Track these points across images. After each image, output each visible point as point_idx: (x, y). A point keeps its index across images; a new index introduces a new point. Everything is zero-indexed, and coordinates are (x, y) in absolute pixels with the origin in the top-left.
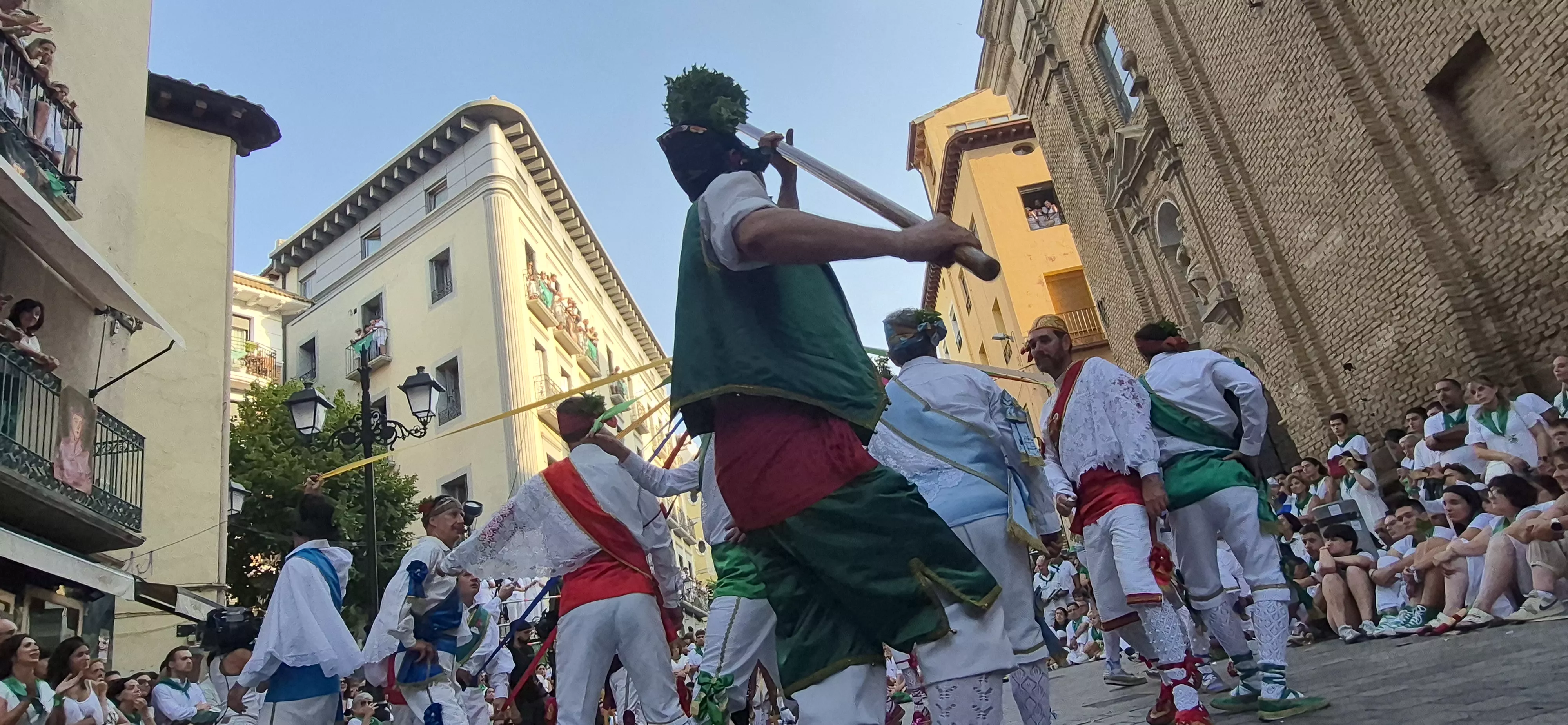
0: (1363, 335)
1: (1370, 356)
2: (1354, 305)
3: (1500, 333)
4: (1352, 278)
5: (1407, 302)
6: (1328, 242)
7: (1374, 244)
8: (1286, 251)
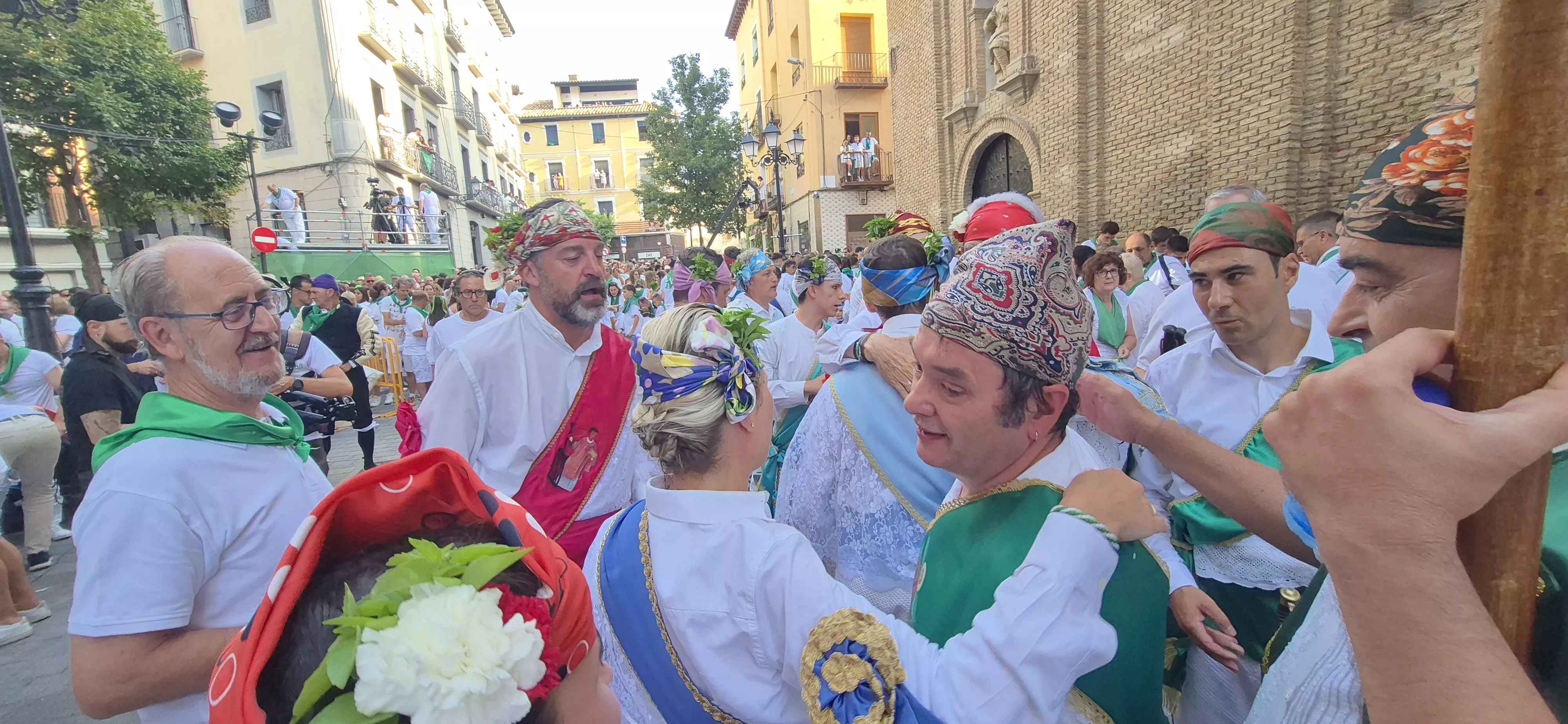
0: (1154, 138)
1: (1153, 157)
2: (1160, 107)
4: (1172, 80)
5: (1236, 118)
6: (1165, 37)
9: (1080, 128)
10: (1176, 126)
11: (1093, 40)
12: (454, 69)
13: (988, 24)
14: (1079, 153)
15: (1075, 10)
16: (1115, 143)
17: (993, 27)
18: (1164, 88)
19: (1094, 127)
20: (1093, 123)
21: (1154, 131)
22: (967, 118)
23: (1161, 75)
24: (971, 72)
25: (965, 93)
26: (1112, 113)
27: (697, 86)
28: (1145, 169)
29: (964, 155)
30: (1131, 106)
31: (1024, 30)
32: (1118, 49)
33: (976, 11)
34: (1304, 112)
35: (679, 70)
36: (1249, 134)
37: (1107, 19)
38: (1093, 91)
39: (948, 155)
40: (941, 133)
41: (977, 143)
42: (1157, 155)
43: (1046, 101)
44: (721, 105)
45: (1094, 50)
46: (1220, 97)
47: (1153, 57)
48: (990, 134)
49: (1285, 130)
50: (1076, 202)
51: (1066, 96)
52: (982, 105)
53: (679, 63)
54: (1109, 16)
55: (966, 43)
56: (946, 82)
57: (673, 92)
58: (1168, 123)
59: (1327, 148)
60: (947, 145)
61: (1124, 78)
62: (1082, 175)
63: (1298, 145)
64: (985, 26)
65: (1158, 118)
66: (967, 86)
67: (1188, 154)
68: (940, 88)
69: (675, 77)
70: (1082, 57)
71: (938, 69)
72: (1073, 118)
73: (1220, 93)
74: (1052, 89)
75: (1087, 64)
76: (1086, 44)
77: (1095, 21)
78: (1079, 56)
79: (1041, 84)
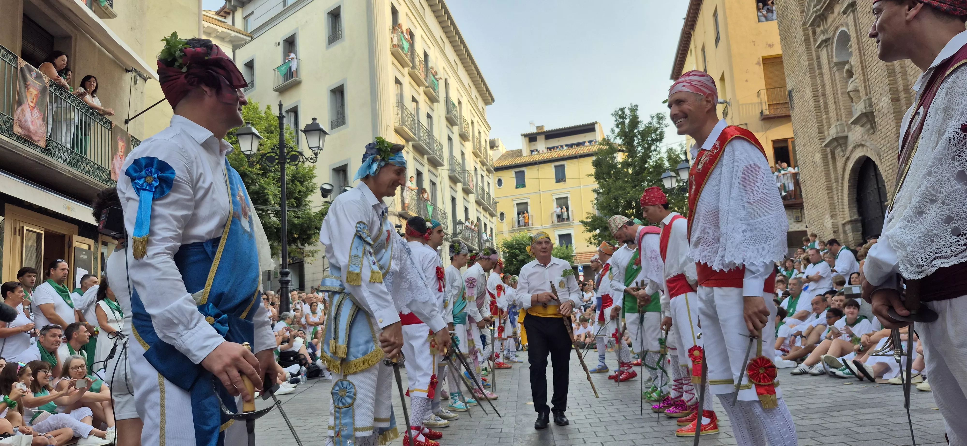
11: (901, 88)
12: (450, 139)
13: (846, 73)
15: (885, 68)
17: (850, 74)
22: (840, 145)
24: (840, 109)
25: (836, 126)
27: (636, 131)
29: (843, 175)
31: (864, 79)
33: (837, 64)
35: (621, 120)
37: (908, 73)
39: (833, 175)
40: (825, 158)
41: (850, 165)
43: (880, 132)
44: (658, 143)
45: (902, 95)
48: (857, 157)
51: (890, 128)
52: (850, 135)
53: (621, 115)
54: (909, 71)
55: (833, 88)
56: (824, 117)
57: (615, 138)
60: (831, 167)
64: (845, 74)
66: (838, 120)
68: (820, 122)
69: (617, 126)
70: (896, 100)
71: (818, 107)
74: (882, 123)
75: (900, 104)
76: (897, 90)
77: (901, 74)
78: (893, 100)
79: (876, 120)
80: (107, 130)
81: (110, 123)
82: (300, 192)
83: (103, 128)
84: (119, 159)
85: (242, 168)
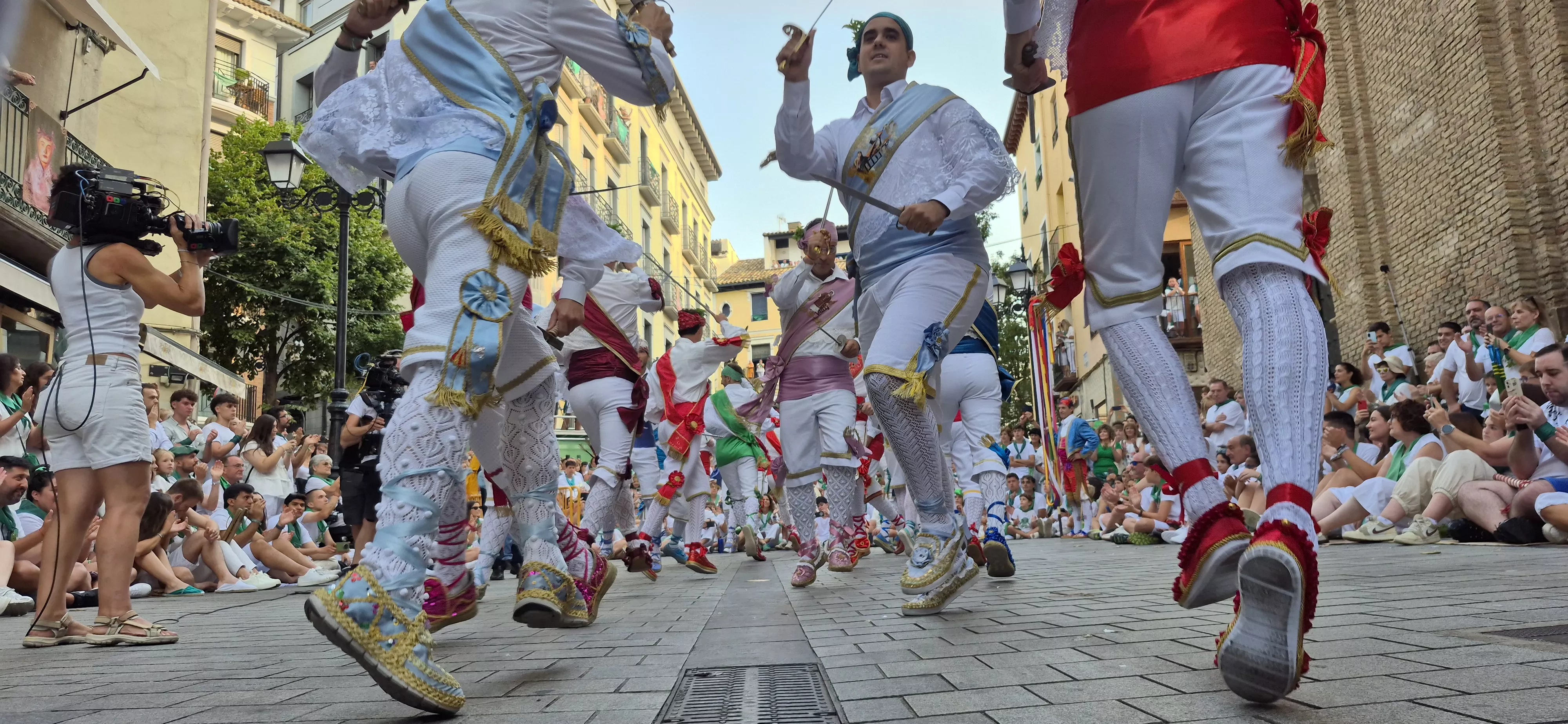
0: (1428, 238)
1: (1431, 261)
2: (1427, 202)
3: (1549, 257)
4: (1432, 171)
5: (1472, 208)
6: (1419, 125)
7: (1455, 136)
8: (1378, 128)
9: (1359, 233)
10: (1443, 222)
11: (1360, 133)
12: (646, 226)
14: (1363, 263)
15: (1337, 103)
16: (1399, 247)
18: (1427, 181)
19: (1374, 229)
20: (1373, 227)
21: (1427, 230)
23: (1423, 167)
26: (1392, 213)
28: (1427, 276)
30: (1404, 204)
32: (1385, 141)
34: (1526, 196)
36: (1483, 224)
37: (1371, 108)
38: (1368, 189)
42: (1433, 257)
45: (1362, 144)
46: (1456, 187)
47: (1414, 147)
49: (1507, 216)
50: (1366, 322)
51: (1341, 198)
54: (1373, 104)
58: (1436, 219)
59: (1553, 231)
61: (1395, 172)
62: (1371, 289)
63: (1526, 231)
65: (1428, 215)
67: (1456, 254)
70: (1352, 152)
72: (1349, 223)
73: (1457, 182)
74: (1329, 191)
75: (1358, 159)
76: (1354, 137)
77: (1360, 112)
78: (1347, 151)
79: (1320, 186)
80: (18, 113)
81: (26, 101)
82: (381, 287)
83: (11, 109)
84: (39, 168)
85: (279, 240)
